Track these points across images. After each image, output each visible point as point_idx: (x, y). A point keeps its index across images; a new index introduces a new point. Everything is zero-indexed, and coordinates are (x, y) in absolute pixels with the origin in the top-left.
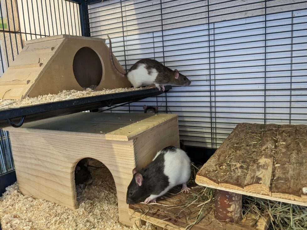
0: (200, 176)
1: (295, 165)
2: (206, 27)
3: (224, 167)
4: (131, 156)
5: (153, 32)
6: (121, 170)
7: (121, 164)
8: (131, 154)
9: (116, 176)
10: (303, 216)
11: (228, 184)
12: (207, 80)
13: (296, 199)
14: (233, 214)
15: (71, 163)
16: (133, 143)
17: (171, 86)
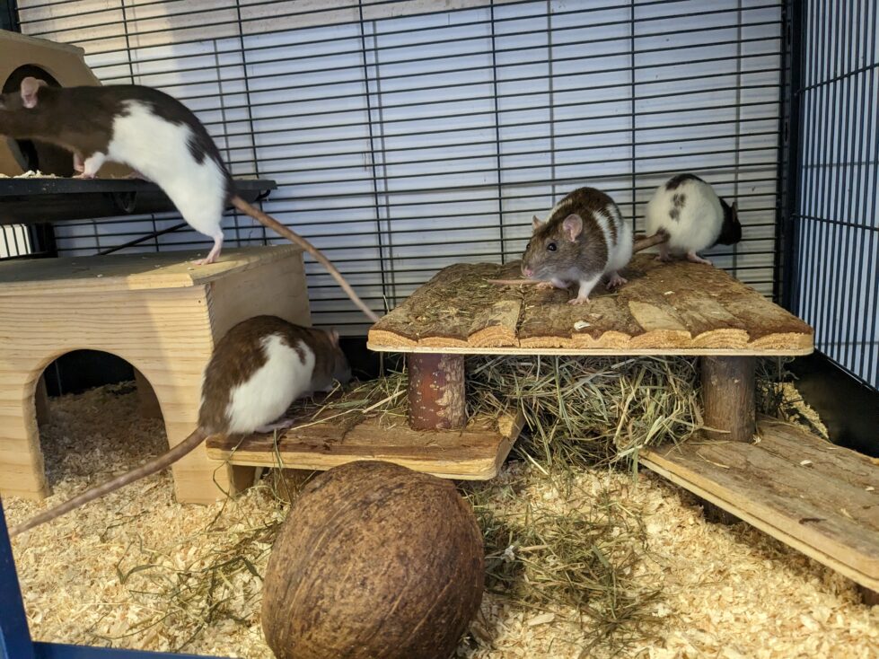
0: (378, 332)
2: (355, 30)
3: (424, 318)
4: (200, 327)
5: (214, 39)
6: (174, 366)
7: (174, 350)
8: (200, 323)
9: (159, 386)
10: (578, 385)
11: (436, 338)
12: (365, 166)
13: (564, 344)
14: (448, 410)
15: (24, 372)
16: (205, 295)
17: (274, 182)
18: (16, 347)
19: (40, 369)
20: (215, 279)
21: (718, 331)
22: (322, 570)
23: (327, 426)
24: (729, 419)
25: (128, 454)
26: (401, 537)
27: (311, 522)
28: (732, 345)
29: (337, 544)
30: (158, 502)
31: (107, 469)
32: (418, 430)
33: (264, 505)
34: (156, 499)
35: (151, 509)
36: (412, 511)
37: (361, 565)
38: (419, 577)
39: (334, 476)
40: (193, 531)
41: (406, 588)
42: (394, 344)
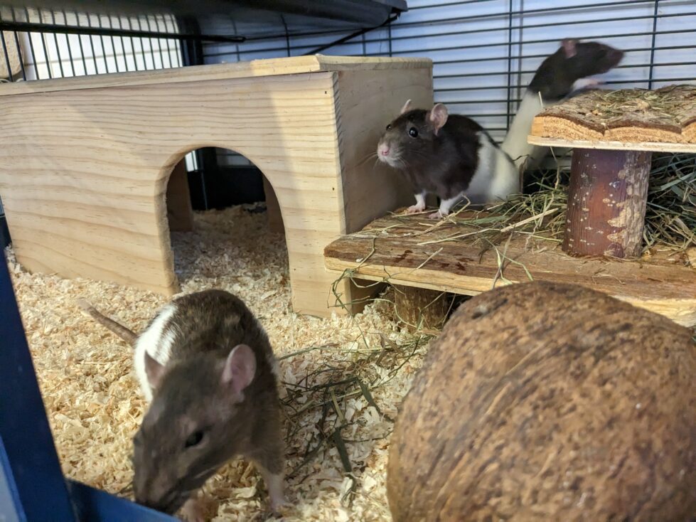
4: (325, 123)
6: (296, 167)
7: (297, 149)
8: (325, 117)
9: (281, 188)
14: (624, 234)
15: (155, 168)
16: (332, 85)
18: (150, 143)
19: (170, 166)
20: (344, 69)
22: (500, 448)
23: (458, 245)
25: (253, 263)
26: (640, 415)
29: (527, 410)
30: (275, 310)
31: (233, 274)
33: (380, 325)
34: (274, 306)
35: (268, 316)
36: (653, 373)
37: (572, 454)
38: (670, 488)
39: (510, 298)
40: (307, 343)
41: (648, 506)
42: (569, 135)
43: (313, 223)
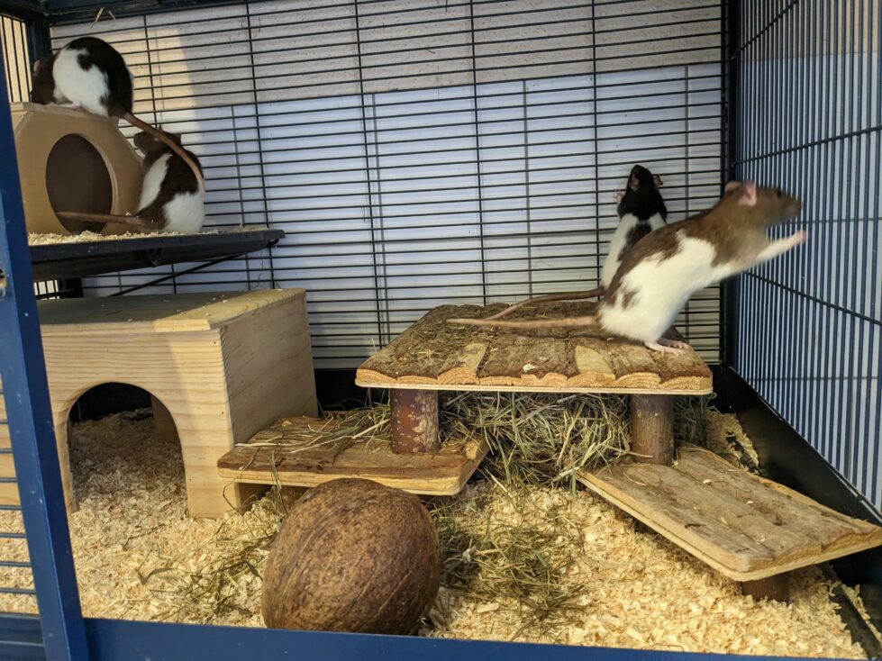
0: (365, 371)
1: (521, 348)
2: (356, 101)
3: (405, 359)
4: (215, 365)
5: (232, 105)
6: (191, 397)
7: (191, 383)
8: (215, 360)
9: (178, 414)
10: (530, 416)
11: (412, 376)
12: (364, 218)
13: (515, 383)
14: (423, 437)
16: (219, 337)
17: (282, 231)
19: (73, 399)
20: (228, 323)
21: (636, 374)
22: (308, 562)
23: (321, 450)
24: (651, 445)
25: (144, 475)
26: (371, 536)
27: (302, 526)
28: (648, 386)
29: (321, 542)
30: (173, 517)
31: (127, 488)
32: (398, 453)
33: (265, 519)
34: (171, 514)
35: (167, 522)
36: (381, 517)
37: (340, 558)
38: (384, 568)
39: (322, 490)
40: (204, 540)
41: (374, 576)
42: (377, 381)
43: (207, 440)
